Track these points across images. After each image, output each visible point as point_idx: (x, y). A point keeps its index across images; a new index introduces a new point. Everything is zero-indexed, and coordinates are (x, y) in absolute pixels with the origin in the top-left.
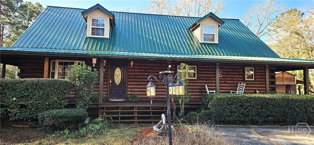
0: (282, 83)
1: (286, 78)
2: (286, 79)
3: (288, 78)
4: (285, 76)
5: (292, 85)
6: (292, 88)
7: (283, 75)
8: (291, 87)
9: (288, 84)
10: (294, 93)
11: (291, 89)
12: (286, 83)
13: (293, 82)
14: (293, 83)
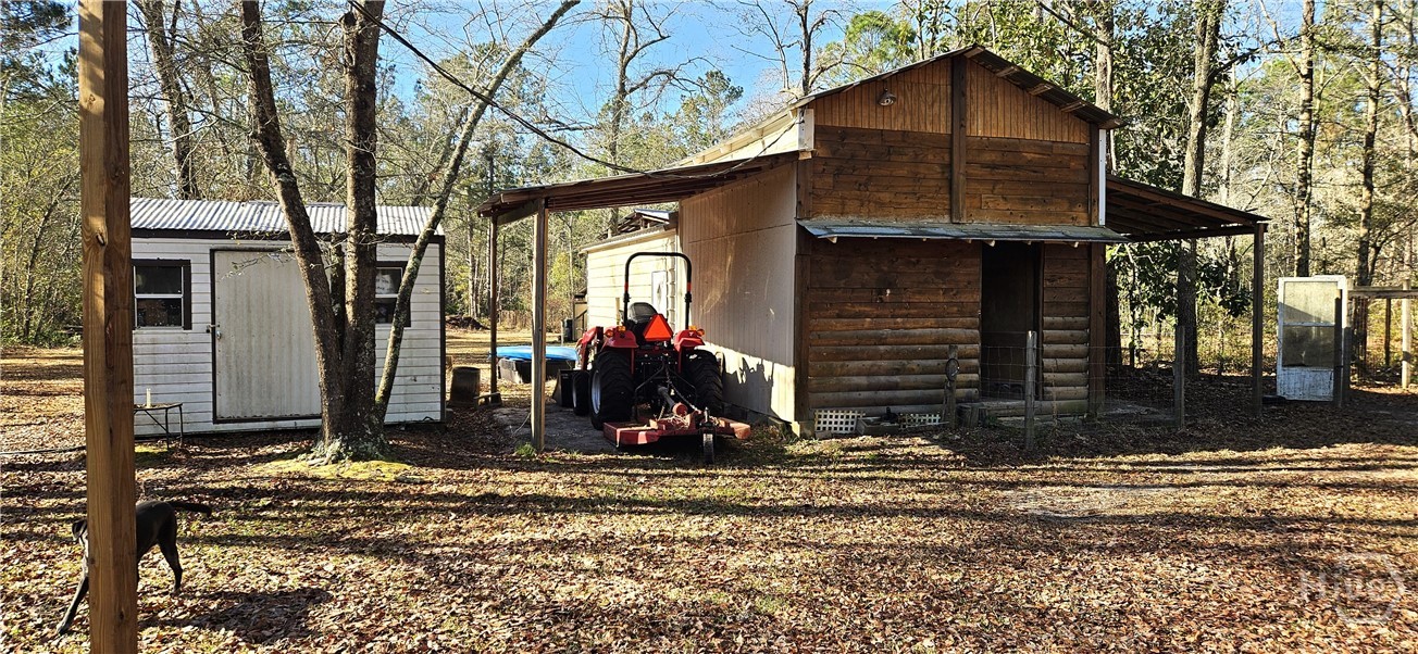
0: (940, 227)
1: (988, 157)
2: (993, 166)
3: (1009, 148)
4: (978, 129)
5: (1062, 248)
6: (1057, 283)
7: (962, 118)
8: (1047, 272)
9: (1010, 236)
10: (1081, 348)
11: (1047, 297)
12: (989, 223)
13: (1072, 203)
14: (1074, 230)
